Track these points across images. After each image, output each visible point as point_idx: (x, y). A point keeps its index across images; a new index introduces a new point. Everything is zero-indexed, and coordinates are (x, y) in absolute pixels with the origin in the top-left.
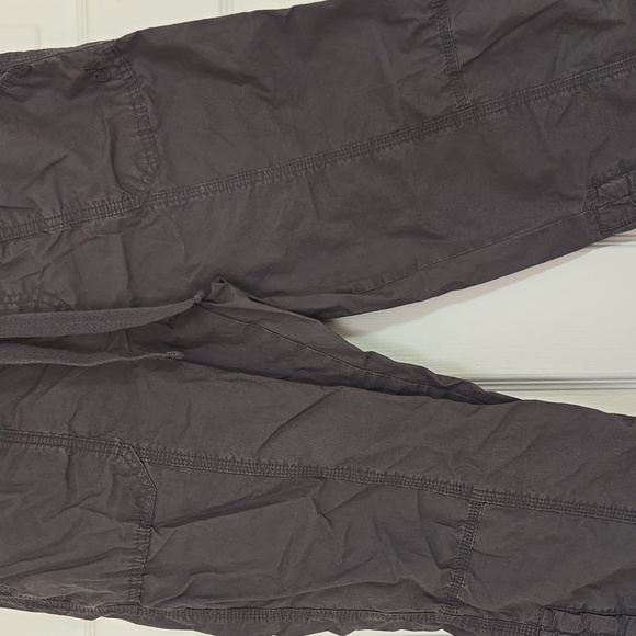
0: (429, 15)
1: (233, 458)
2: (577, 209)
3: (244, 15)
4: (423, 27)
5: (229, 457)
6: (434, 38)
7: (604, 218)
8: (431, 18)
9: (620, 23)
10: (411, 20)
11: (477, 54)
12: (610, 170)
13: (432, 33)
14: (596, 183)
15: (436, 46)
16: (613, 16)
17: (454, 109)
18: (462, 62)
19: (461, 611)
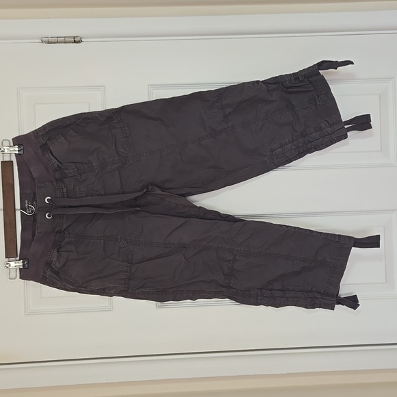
0: (216, 98)
2: (266, 159)
4: (214, 102)
6: (218, 106)
7: (275, 161)
10: (210, 100)
11: (232, 110)
12: (277, 146)
13: (217, 104)
14: (272, 151)
15: (219, 108)
16: (274, 99)
17: (225, 128)
18: (227, 113)
19: (232, 291)
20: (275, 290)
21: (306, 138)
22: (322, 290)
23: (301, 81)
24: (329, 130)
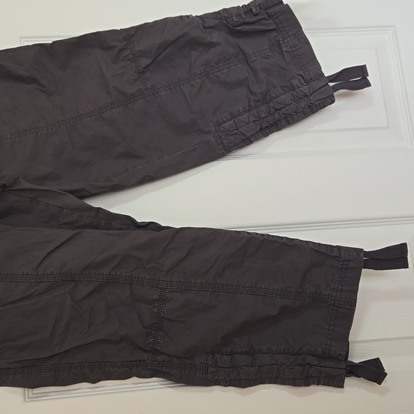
0: (124, 43)
1: (23, 273)
2: (210, 138)
3: (28, 47)
4: (122, 50)
5: (20, 273)
6: (127, 56)
7: (225, 141)
8: (125, 45)
9: (218, 44)
10: (115, 47)
11: (150, 61)
12: (225, 117)
13: (126, 53)
14: (219, 124)
15: (129, 59)
16: (214, 40)
17: (141, 90)
18: (143, 66)
19: (160, 358)
20: (237, 353)
21: (272, 104)
22: (320, 350)
23: (256, 15)
24: (305, 89)
